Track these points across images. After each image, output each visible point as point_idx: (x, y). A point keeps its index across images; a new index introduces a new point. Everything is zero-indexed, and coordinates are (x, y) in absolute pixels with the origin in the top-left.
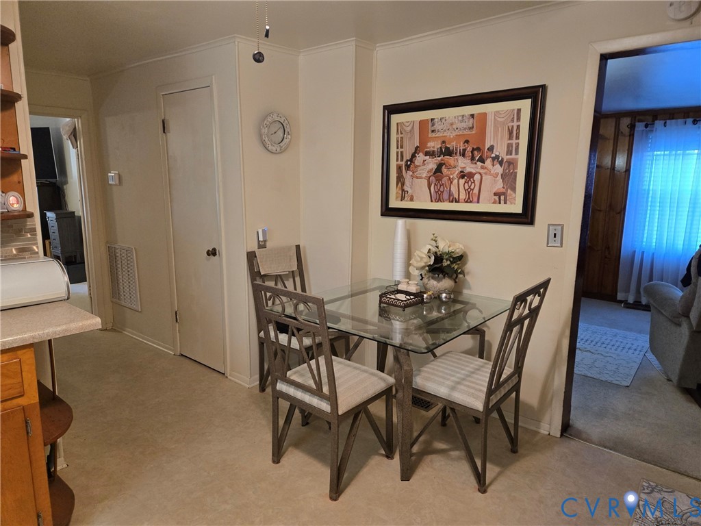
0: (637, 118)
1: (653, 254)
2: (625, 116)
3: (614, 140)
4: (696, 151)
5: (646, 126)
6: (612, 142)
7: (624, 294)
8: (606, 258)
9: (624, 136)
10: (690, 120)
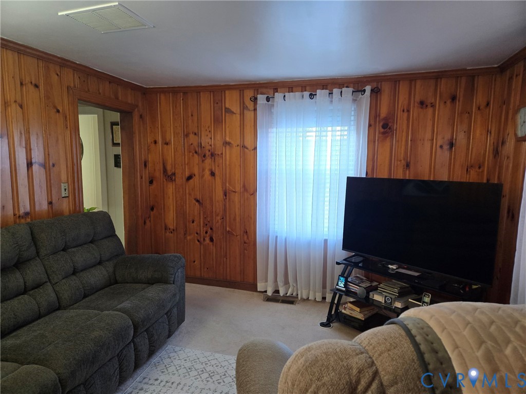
0: (260, 91)
1: (286, 238)
2: (248, 88)
3: (240, 114)
4: (314, 129)
5: (268, 99)
6: (238, 116)
7: (263, 284)
8: (245, 243)
9: (249, 110)
10: (307, 94)
